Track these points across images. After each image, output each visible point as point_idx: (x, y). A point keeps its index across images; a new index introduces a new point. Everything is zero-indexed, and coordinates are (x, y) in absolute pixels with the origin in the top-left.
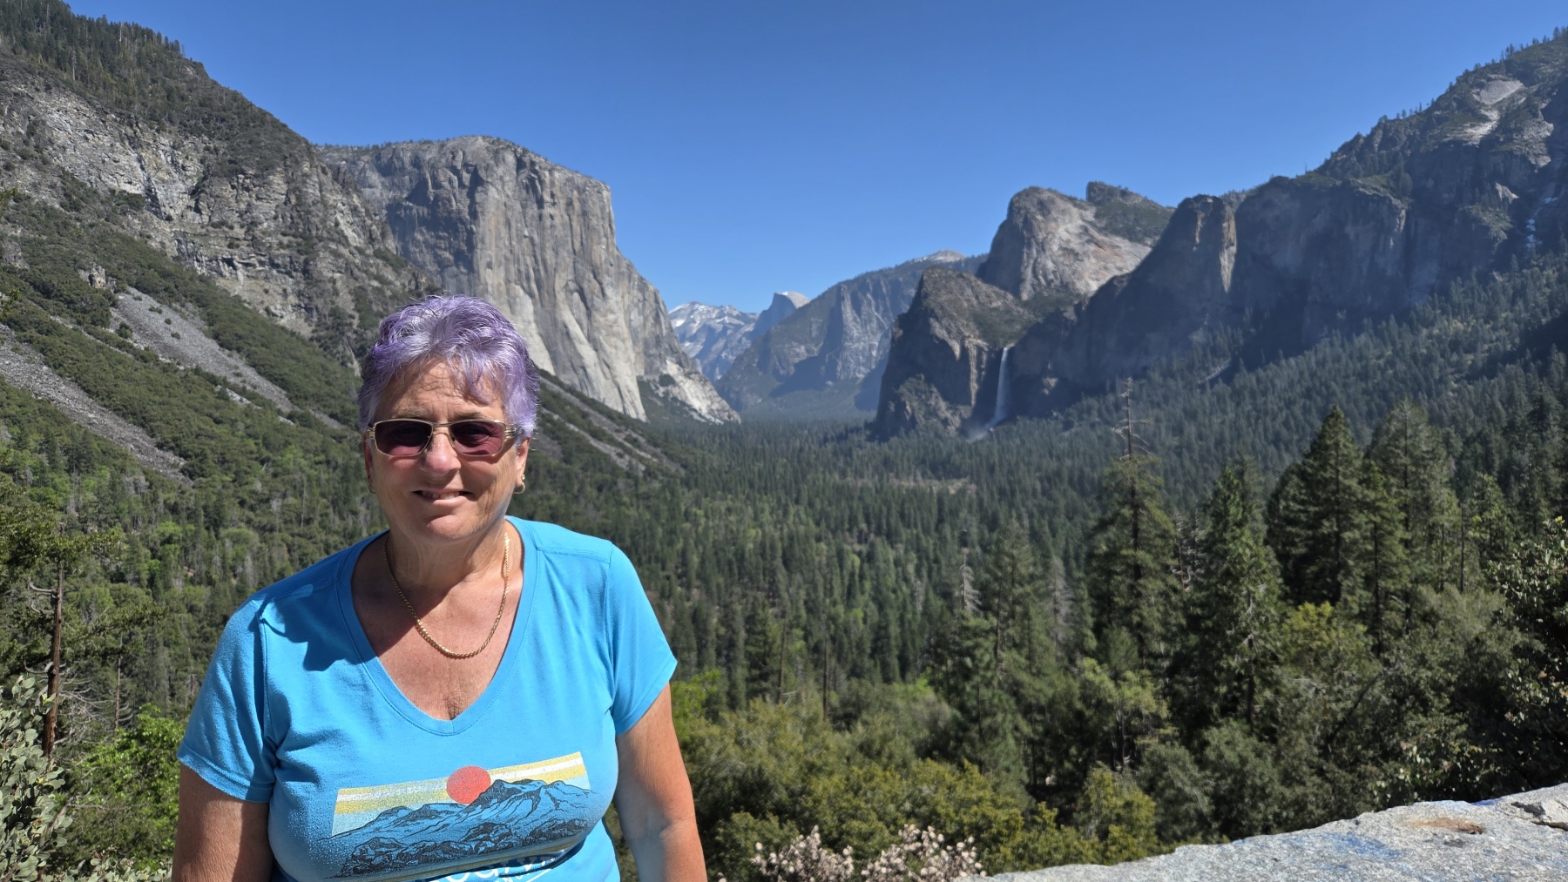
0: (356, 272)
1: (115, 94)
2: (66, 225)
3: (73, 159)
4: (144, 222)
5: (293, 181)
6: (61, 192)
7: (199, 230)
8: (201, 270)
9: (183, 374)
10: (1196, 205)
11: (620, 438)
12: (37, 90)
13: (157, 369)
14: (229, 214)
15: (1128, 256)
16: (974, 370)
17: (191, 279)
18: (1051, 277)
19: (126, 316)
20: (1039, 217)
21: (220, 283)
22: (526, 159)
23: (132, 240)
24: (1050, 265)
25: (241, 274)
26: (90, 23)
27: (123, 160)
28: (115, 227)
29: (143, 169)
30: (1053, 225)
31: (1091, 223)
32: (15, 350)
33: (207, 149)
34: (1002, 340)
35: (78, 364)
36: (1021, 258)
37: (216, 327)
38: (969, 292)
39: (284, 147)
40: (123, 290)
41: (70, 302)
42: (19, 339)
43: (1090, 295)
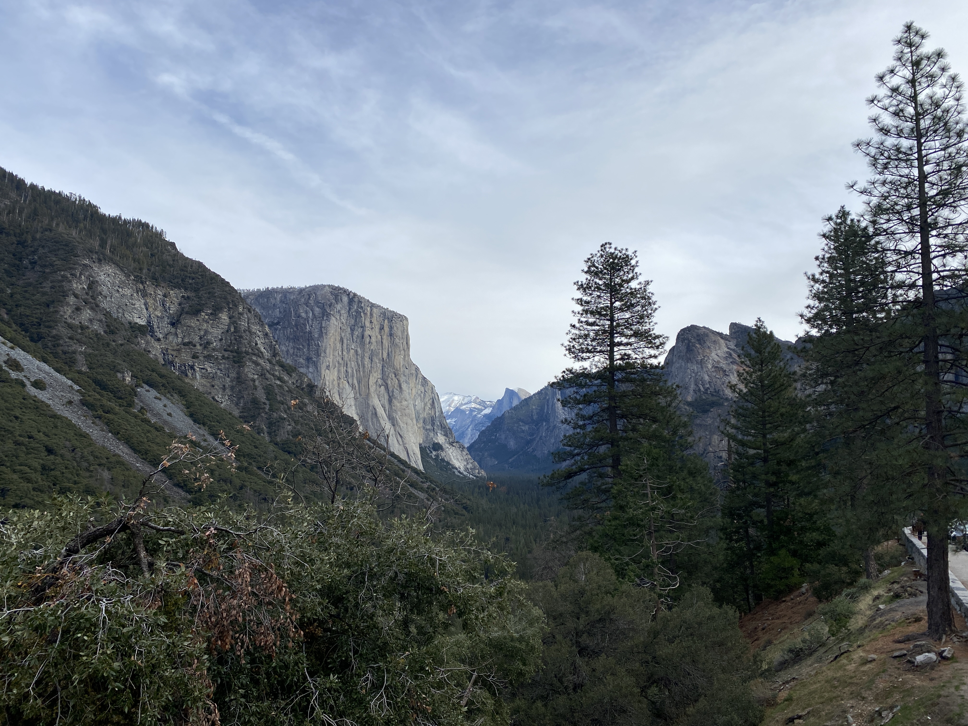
0: (268, 375)
2: (108, 345)
3: (111, 304)
4: (147, 342)
5: (233, 317)
7: (176, 347)
14: (194, 337)
18: (707, 386)
19: (142, 402)
20: (698, 345)
21: (186, 380)
23: (142, 353)
24: (707, 378)
26: (113, 219)
27: (137, 304)
28: (133, 346)
29: (147, 309)
30: (708, 351)
31: (733, 350)
33: (183, 297)
37: (191, 410)
40: (140, 386)
41: (114, 393)
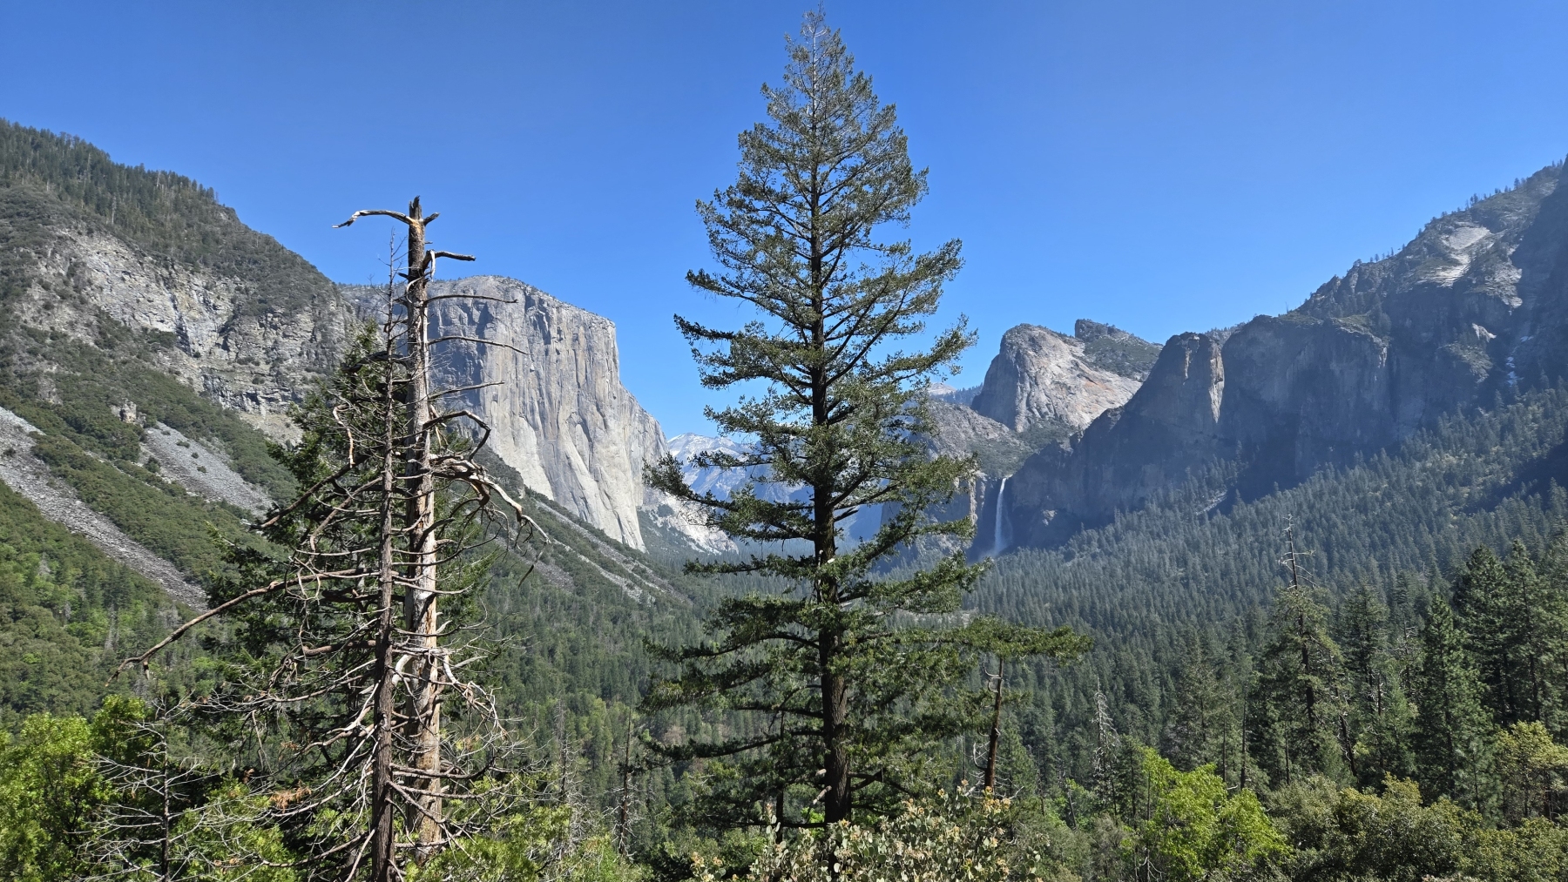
1: (153, 238)
2: (100, 362)
3: (109, 299)
4: (174, 359)
5: (320, 319)
6: (97, 330)
7: (226, 367)
8: (226, 405)
9: (210, 508)
10: (1183, 343)
11: (629, 568)
12: (80, 234)
13: (185, 504)
14: (256, 351)
15: (1119, 391)
16: (973, 501)
17: (218, 414)
18: (1045, 410)
19: (154, 450)
20: (1031, 353)
21: (243, 417)
22: (535, 298)
23: (163, 376)
24: (1044, 399)
25: (264, 408)
26: (129, 170)
27: (157, 300)
28: (147, 364)
29: (175, 308)
30: (1045, 360)
31: (1081, 358)
32: (50, 484)
33: (238, 289)
34: (1000, 471)
35: (111, 498)
36: (1016, 391)
37: (242, 460)
38: (966, 424)
39: (313, 287)
40: (153, 425)
41: (100, 437)
42: (53, 473)
43: (1085, 428)
